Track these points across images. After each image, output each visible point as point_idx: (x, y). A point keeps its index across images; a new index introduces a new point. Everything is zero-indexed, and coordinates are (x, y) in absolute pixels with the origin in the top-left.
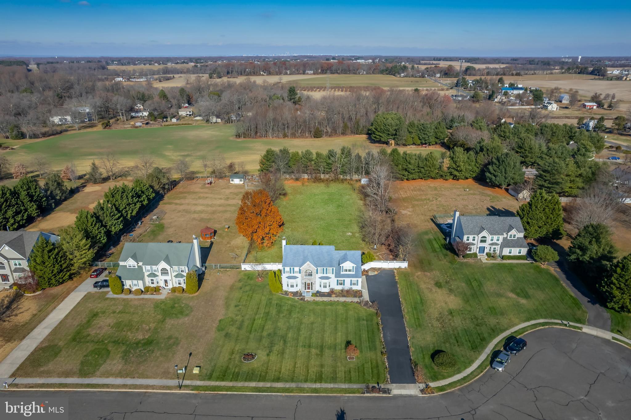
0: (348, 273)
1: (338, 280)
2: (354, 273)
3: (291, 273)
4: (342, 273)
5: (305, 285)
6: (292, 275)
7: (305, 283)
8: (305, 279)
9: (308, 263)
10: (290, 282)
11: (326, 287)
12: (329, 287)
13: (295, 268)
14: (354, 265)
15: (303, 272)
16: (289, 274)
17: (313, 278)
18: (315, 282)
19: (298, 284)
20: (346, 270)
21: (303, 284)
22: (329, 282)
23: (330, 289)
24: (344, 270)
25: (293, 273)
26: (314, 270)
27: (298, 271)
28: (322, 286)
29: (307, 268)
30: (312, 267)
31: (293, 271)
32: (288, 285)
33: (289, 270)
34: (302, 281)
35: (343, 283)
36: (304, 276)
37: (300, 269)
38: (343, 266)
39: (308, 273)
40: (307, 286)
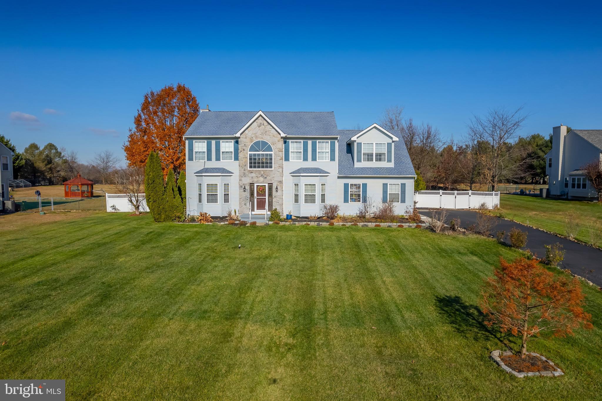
0: (374, 164)
1: (346, 186)
2: (392, 165)
3: (209, 159)
4: (357, 165)
5: (252, 194)
6: (213, 164)
7: (252, 185)
8: (252, 173)
9: (260, 120)
10: (207, 184)
11: (313, 201)
12: (323, 200)
13: (221, 141)
14: (391, 138)
15: (244, 149)
16: (205, 161)
17: (274, 168)
18: (281, 182)
19: (229, 193)
20: (368, 155)
21: (245, 191)
22: (322, 185)
23: (325, 207)
24: (363, 155)
25: (218, 159)
26: (278, 141)
27: (232, 153)
28: (300, 197)
29: (256, 137)
30: (272, 132)
31: (216, 151)
32: (200, 195)
33: (205, 150)
34: (243, 179)
35: (361, 193)
36: (247, 164)
37: (237, 142)
38: (361, 144)
39: (261, 152)
40: (257, 197)
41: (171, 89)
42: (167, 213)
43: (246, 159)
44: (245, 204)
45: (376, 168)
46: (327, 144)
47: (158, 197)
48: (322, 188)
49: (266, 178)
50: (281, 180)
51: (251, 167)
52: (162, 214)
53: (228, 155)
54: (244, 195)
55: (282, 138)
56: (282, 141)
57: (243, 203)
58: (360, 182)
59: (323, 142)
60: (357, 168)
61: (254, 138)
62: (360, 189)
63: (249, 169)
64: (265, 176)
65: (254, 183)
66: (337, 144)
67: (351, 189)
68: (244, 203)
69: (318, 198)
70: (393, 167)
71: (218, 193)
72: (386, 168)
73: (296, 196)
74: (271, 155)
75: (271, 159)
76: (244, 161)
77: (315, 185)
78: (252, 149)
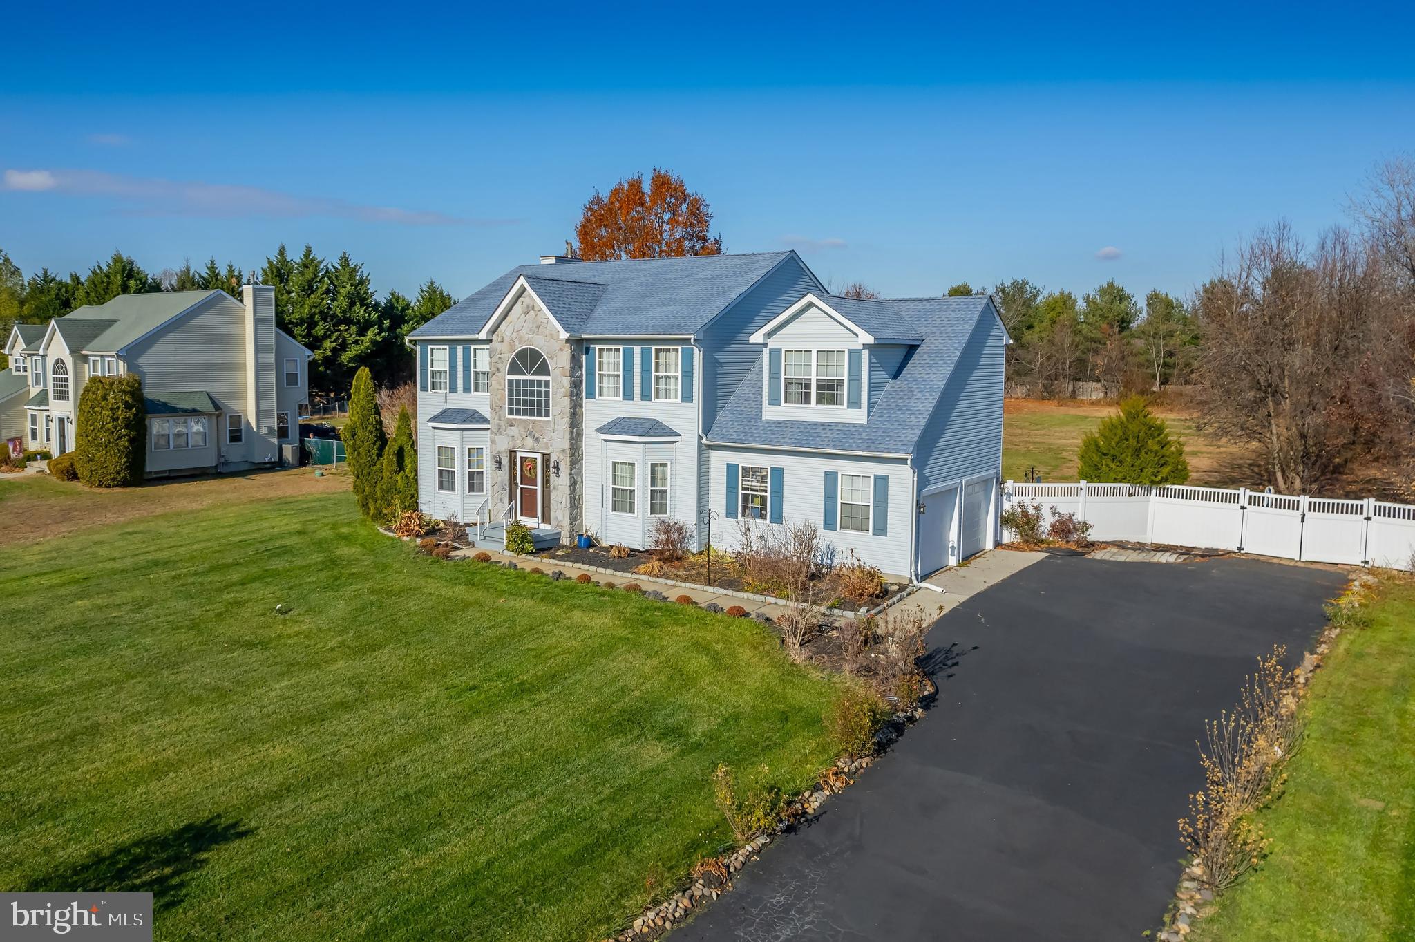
0: (814, 412)
1: (730, 470)
2: (859, 416)
4: (769, 413)
5: (513, 478)
6: (459, 400)
7: (512, 454)
8: (512, 425)
9: (528, 298)
11: (628, 508)
12: (660, 508)
16: (447, 394)
17: (552, 416)
18: (565, 452)
19: (484, 470)
20: (798, 386)
21: (501, 469)
22: (654, 465)
23: (660, 526)
24: (786, 384)
25: (467, 388)
26: (560, 348)
28: (604, 493)
29: (520, 339)
30: (548, 327)
31: (464, 371)
33: (447, 367)
34: (500, 440)
35: (768, 494)
36: (505, 404)
38: (779, 351)
39: (529, 377)
40: (522, 486)
43: (502, 392)
44: (501, 500)
45: (816, 423)
46: (675, 355)
48: (653, 474)
49: (537, 440)
50: (565, 447)
51: (511, 413)
54: (500, 478)
55: (567, 340)
56: (567, 350)
58: (766, 462)
59: (665, 351)
60: (767, 422)
61: (517, 343)
62: (766, 483)
63: (508, 416)
64: (536, 436)
65: (515, 453)
66: (698, 355)
67: (743, 481)
68: (500, 497)
69: (642, 500)
70: (865, 424)
71: (456, 470)
72: (845, 425)
74: (547, 383)
75: (547, 394)
76: (499, 397)
77: (633, 465)
78: (514, 369)
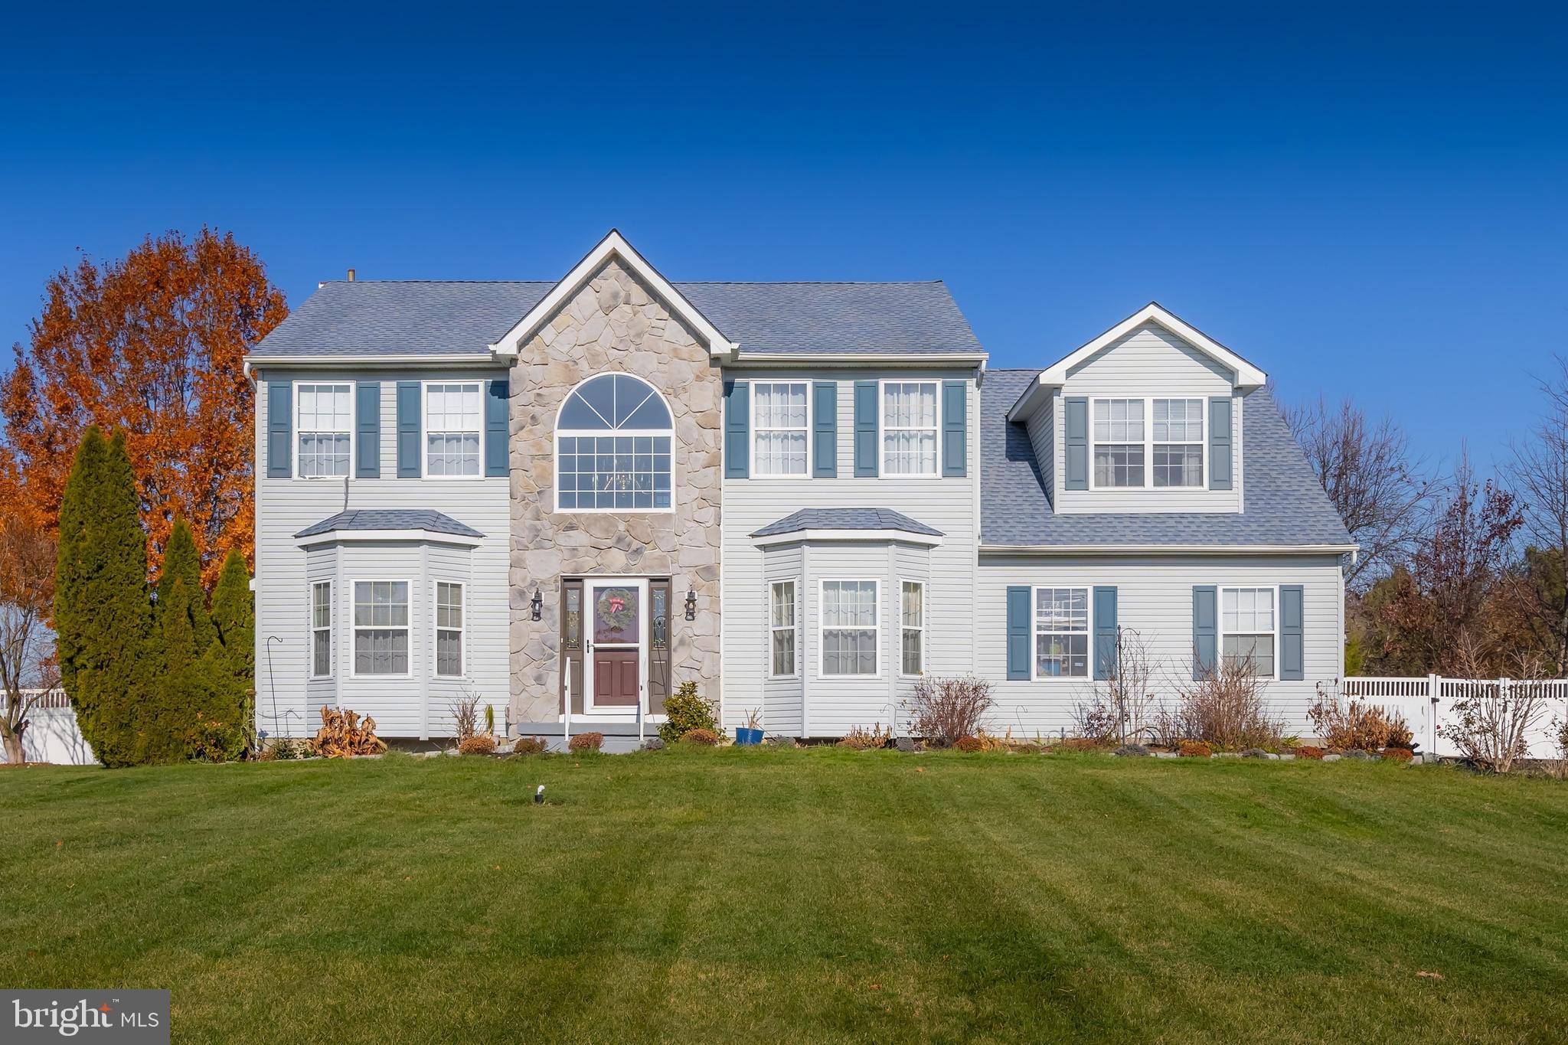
0: (1150, 498)
1: (1018, 598)
3: (368, 468)
4: (1067, 503)
5: (572, 632)
6: (387, 492)
7: (571, 585)
8: (571, 528)
9: (613, 280)
10: (357, 584)
11: (866, 663)
12: (912, 663)
13: (425, 384)
14: (1229, 374)
15: (533, 417)
16: (347, 480)
17: (679, 505)
18: (710, 572)
19: (463, 629)
20: (1119, 458)
21: (537, 615)
22: (907, 586)
23: (922, 693)
24: (1097, 456)
25: (409, 468)
26: (699, 378)
27: (476, 440)
28: (802, 642)
29: (594, 360)
30: (664, 338)
31: (400, 433)
32: (323, 637)
33: (348, 425)
34: (530, 557)
35: (1090, 633)
36: (551, 486)
37: (500, 390)
38: (1084, 401)
39: (614, 433)
40: (598, 645)
41: (171, 255)
42: (161, 722)
43: (544, 463)
44: (539, 680)
45: (1157, 516)
46: (928, 398)
47: (122, 642)
48: (907, 602)
49: (638, 552)
50: (712, 562)
51: (566, 501)
52: (136, 724)
53: (461, 451)
54: (536, 636)
55: (715, 360)
56: (714, 383)
57: (530, 671)
58: (1086, 579)
59: (908, 389)
60: (1067, 517)
61: (584, 365)
62: (1085, 614)
63: (557, 510)
64: (636, 545)
65: (580, 580)
66: (974, 396)
67: (1039, 614)
68: (535, 673)
69: (888, 652)
70: (1242, 511)
71: (409, 627)
72: (1208, 516)
73: (785, 642)
74: (663, 444)
75: (664, 463)
76: (533, 473)
77: (872, 586)
78: (574, 416)
